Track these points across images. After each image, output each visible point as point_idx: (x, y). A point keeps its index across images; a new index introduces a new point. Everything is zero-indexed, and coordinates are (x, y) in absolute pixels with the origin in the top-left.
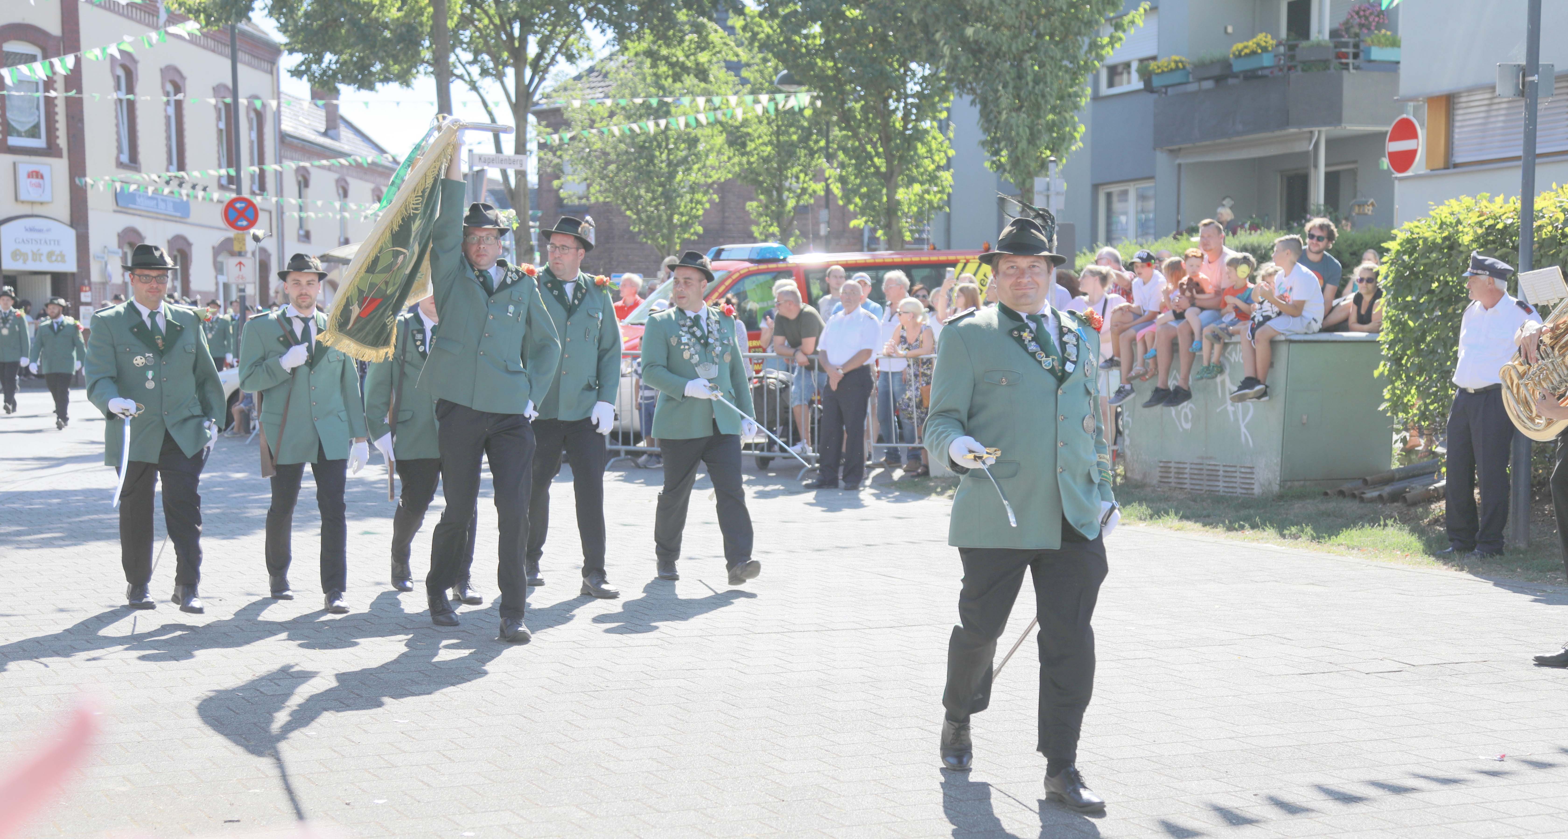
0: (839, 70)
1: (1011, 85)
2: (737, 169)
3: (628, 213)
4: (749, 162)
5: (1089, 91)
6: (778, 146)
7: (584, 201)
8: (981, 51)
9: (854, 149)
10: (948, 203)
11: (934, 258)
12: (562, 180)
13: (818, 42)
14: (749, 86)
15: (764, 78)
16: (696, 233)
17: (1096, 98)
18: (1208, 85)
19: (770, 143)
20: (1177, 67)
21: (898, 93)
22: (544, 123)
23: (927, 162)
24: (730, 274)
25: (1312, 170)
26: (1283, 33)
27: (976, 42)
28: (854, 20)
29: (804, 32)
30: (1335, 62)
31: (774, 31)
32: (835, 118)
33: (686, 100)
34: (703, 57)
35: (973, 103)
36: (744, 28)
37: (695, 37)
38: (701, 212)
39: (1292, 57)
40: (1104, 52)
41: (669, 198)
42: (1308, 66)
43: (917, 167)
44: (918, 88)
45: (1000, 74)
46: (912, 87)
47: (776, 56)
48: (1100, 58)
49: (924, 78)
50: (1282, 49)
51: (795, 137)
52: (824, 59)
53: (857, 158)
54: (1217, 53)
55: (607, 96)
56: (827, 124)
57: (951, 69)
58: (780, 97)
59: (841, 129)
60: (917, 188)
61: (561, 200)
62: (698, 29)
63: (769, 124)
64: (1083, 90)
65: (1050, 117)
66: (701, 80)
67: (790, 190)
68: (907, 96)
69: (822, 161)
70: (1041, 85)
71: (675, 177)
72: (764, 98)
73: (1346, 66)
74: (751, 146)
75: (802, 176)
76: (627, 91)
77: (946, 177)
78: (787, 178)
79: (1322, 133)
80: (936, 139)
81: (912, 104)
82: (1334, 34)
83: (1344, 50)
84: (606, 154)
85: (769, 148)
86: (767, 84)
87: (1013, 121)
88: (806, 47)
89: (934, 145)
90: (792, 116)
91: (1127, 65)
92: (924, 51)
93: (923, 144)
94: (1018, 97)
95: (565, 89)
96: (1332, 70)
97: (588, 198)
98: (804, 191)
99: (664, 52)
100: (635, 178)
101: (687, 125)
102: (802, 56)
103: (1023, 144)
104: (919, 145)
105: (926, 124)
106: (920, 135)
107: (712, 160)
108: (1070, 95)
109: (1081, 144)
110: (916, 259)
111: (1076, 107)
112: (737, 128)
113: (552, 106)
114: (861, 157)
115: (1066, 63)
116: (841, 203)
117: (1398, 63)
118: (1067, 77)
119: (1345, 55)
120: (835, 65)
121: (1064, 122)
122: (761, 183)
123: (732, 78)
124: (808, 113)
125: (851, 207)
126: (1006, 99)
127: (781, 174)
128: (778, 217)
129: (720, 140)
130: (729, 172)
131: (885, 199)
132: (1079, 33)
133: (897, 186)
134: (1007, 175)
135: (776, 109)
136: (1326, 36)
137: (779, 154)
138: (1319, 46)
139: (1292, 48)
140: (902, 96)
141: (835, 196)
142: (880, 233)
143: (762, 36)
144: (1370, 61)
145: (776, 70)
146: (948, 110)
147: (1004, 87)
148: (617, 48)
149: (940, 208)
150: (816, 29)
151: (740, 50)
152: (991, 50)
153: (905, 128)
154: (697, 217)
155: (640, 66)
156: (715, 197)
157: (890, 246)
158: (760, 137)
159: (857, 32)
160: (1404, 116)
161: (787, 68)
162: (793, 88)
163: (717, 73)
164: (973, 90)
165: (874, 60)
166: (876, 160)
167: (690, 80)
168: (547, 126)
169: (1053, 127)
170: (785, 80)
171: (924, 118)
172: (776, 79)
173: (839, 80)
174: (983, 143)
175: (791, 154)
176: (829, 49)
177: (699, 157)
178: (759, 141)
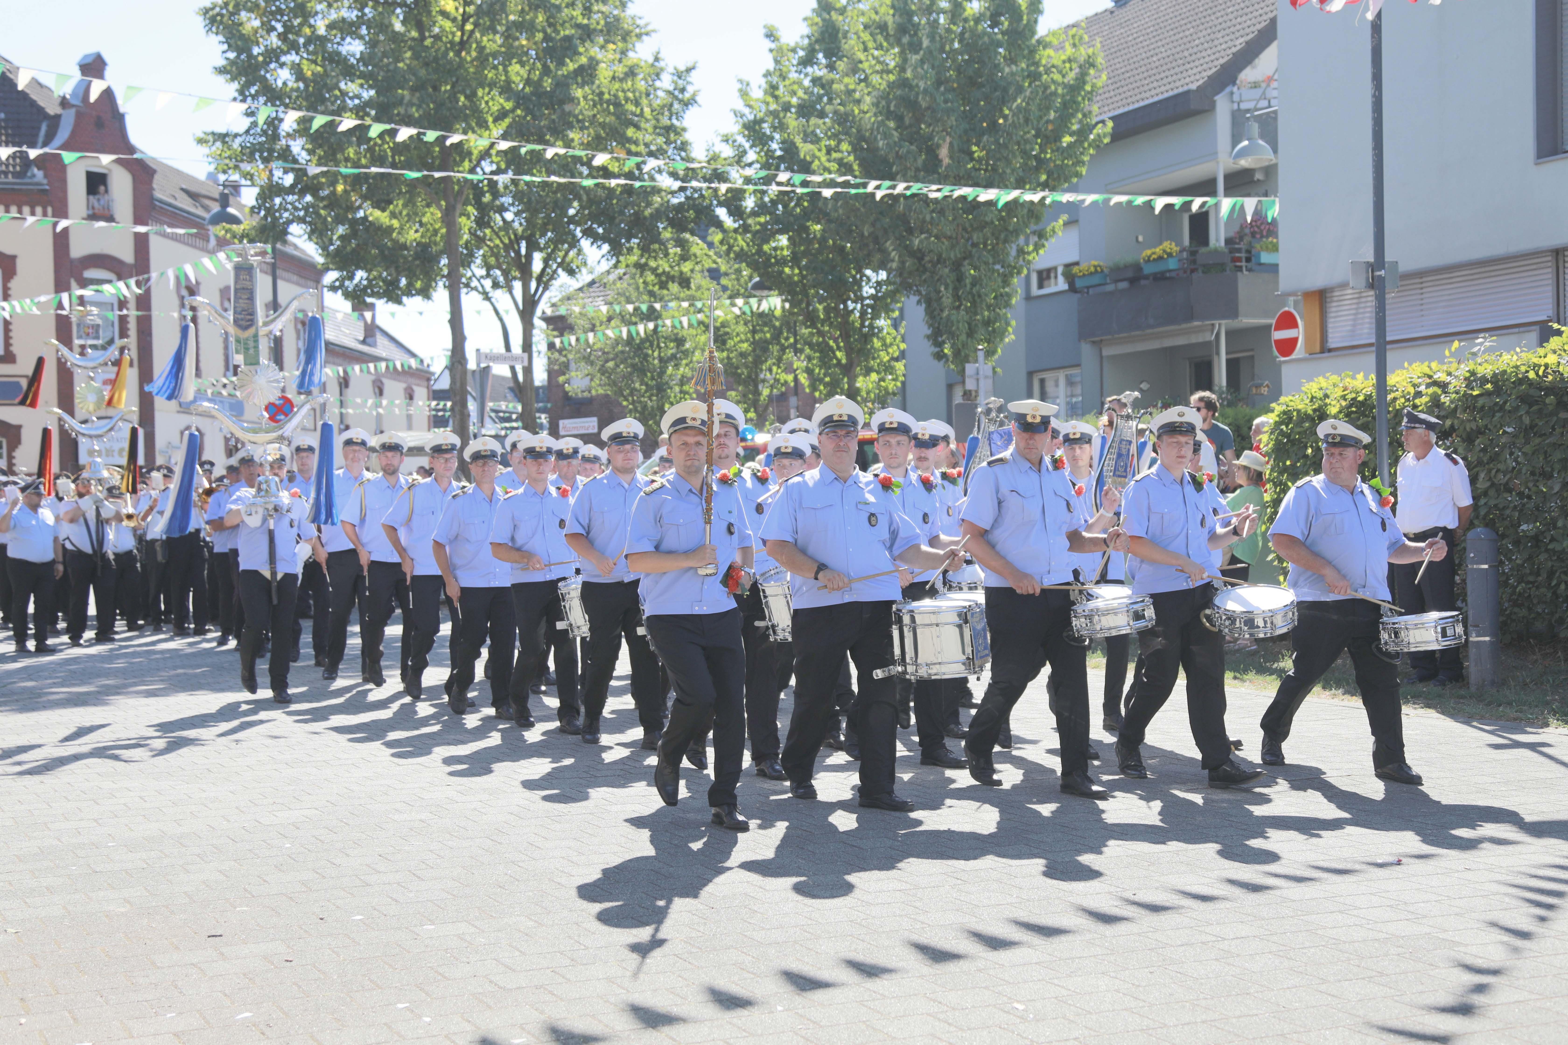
0: (804, 277)
1: (951, 288)
3: (625, 403)
4: (728, 358)
5: (1021, 291)
6: (754, 343)
7: (586, 394)
8: (925, 258)
9: (818, 344)
10: (902, 389)
12: (567, 376)
13: (785, 253)
14: (727, 292)
15: (740, 285)
17: (1028, 298)
18: (1123, 285)
19: (747, 340)
20: (1096, 271)
21: (855, 295)
22: (551, 327)
23: (882, 354)
25: (1215, 358)
26: (1186, 243)
27: (921, 251)
28: (815, 234)
30: (1231, 266)
31: (748, 244)
32: (801, 318)
33: (672, 304)
34: (686, 267)
35: (920, 303)
36: (722, 242)
37: (678, 250)
39: (1194, 262)
40: (1030, 258)
41: (661, 390)
42: (1207, 269)
43: (874, 358)
44: (873, 291)
45: (941, 277)
46: (868, 290)
47: (749, 265)
48: (1029, 263)
49: (878, 283)
50: (1185, 255)
51: (768, 335)
52: (791, 267)
53: (821, 352)
54: (1127, 257)
55: (606, 303)
56: (795, 323)
57: (902, 274)
58: (753, 301)
59: (807, 328)
60: (874, 376)
61: (567, 393)
62: (681, 243)
63: (746, 324)
64: (1016, 291)
65: (987, 313)
66: (684, 288)
68: (863, 299)
69: (791, 355)
70: (978, 287)
71: (665, 372)
72: (740, 302)
73: (1240, 269)
74: (730, 343)
75: (775, 368)
76: (622, 299)
77: (900, 366)
78: (761, 370)
79: (1222, 326)
80: (890, 334)
81: (868, 306)
82: (1229, 241)
83: (1238, 255)
84: (604, 354)
85: (745, 345)
86: (742, 291)
87: (954, 318)
88: (775, 257)
89: (888, 340)
90: (765, 318)
91: (1054, 270)
92: (877, 260)
93: (878, 338)
94: (958, 297)
95: (569, 299)
96: (1228, 272)
97: (590, 392)
98: (777, 381)
99: (653, 264)
100: (631, 374)
101: (674, 327)
102: (772, 265)
103: (963, 337)
105: (881, 322)
106: (875, 331)
107: (697, 355)
108: (1002, 295)
109: (1013, 337)
111: (1007, 305)
112: (719, 328)
113: (557, 313)
114: (825, 352)
115: (998, 267)
116: (807, 390)
117: (1278, 265)
118: (1000, 280)
119: (1240, 260)
120: (801, 272)
121: (997, 319)
122: (740, 375)
123: (713, 285)
124: (778, 313)
125: (817, 394)
126: (947, 300)
127: (756, 367)
128: (755, 404)
129: (704, 338)
131: (846, 386)
132: (1008, 242)
133: (856, 376)
134: (948, 364)
135: (752, 312)
136: (1223, 243)
137: (755, 350)
138: (1216, 252)
139: (1194, 254)
140: (858, 298)
141: (803, 385)
143: (736, 249)
144: (1260, 264)
145: (751, 278)
146: (900, 310)
147: (946, 289)
148: (611, 263)
149: (894, 394)
150: (783, 240)
151: (718, 261)
152: (933, 256)
153: (863, 325)
155: (632, 276)
158: (738, 335)
159: (820, 244)
160: (1286, 309)
161: (759, 276)
162: (765, 293)
163: (699, 280)
164: (919, 292)
165: (833, 269)
166: (837, 353)
167: (674, 287)
168: (553, 330)
169: (988, 323)
170: (757, 287)
171: (879, 318)
172: (750, 285)
173: (804, 285)
174: (928, 337)
175: (765, 350)
176: (795, 259)
177: (686, 353)
178: (737, 339)
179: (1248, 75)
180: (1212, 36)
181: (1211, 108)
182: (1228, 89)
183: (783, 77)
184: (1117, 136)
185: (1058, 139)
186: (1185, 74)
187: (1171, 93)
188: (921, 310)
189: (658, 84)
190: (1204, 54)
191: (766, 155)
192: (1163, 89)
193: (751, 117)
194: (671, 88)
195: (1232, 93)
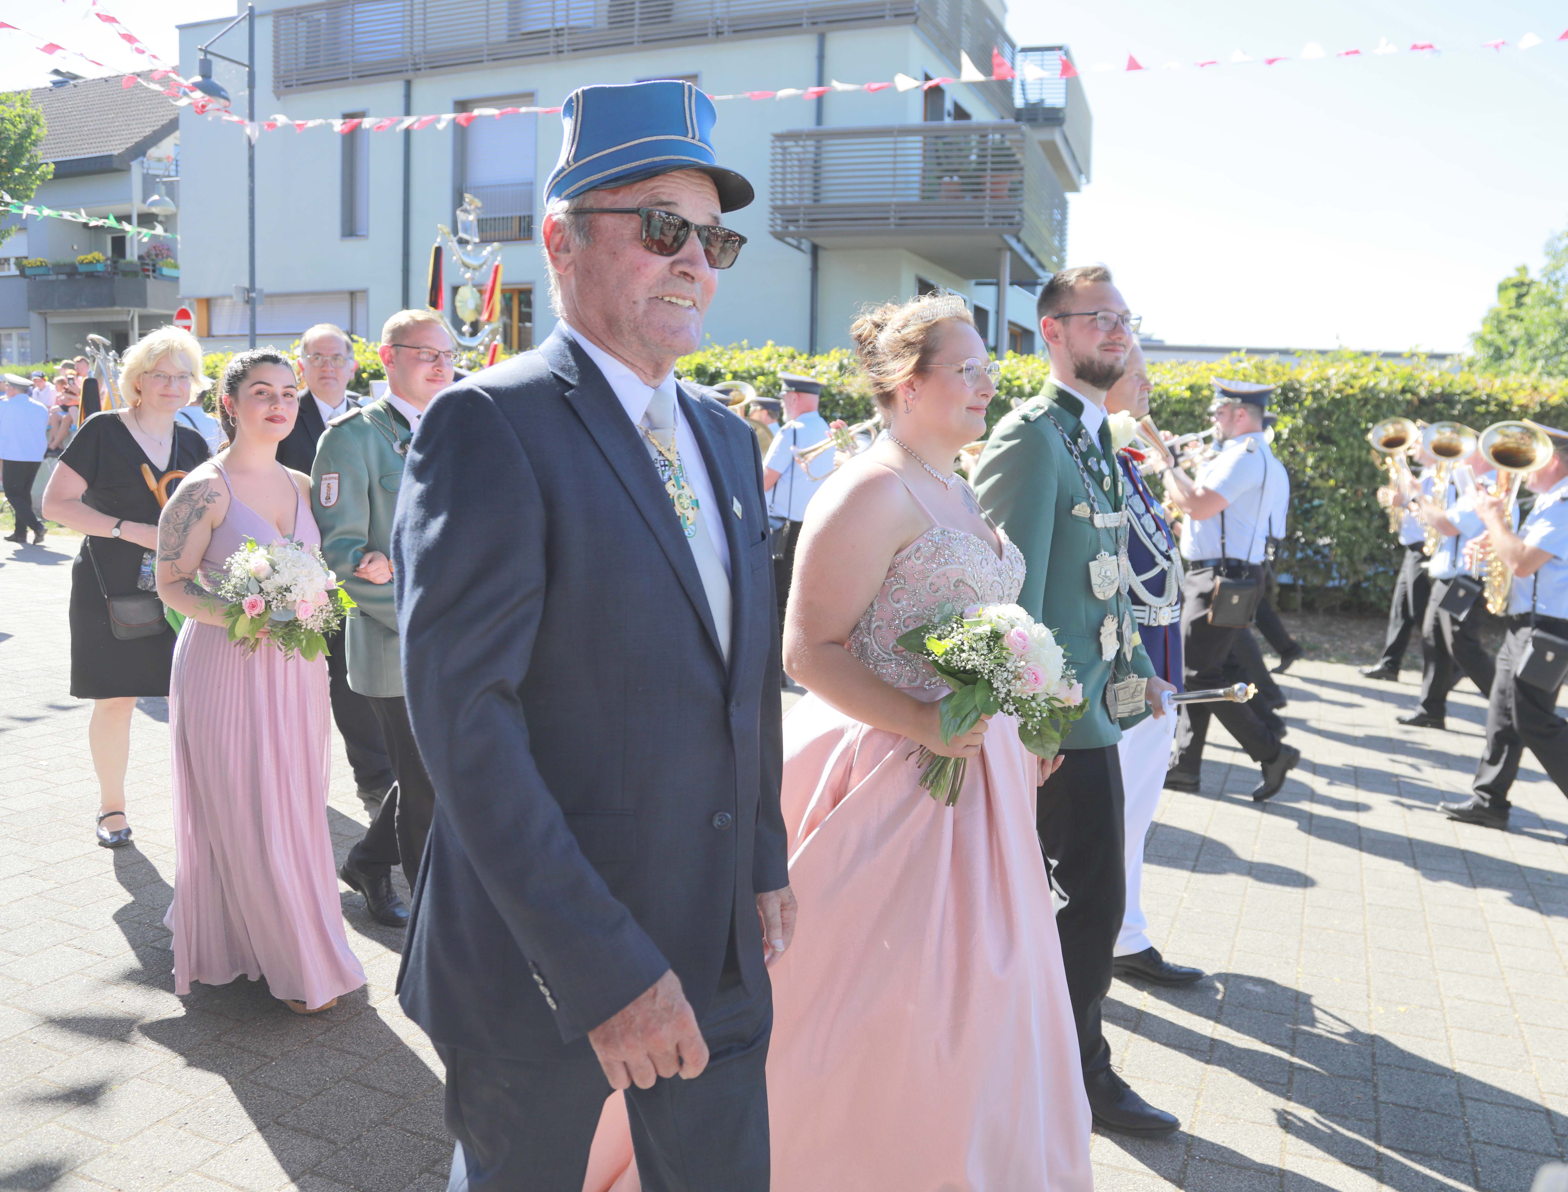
18: (62, 277)
20: (41, 265)
25: (131, 333)
26: (109, 253)
30: (141, 273)
39: (116, 268)
42: (125, 274)
50: (109, 262)
54: (67, 259)
73: (148, 276)
79: (136, 312)
82: (140, 258)
83: (147, 267)
91: (8, 260)
96: (140, 278)
117: (178, 278)
119: (148, 270)
136: (136, 258)
138: (131, 263)
139: (115, 262)
144: (162, 275)
160: (184, 307)
179: (153, 152)
180: (129, 122)
182: (140, 159)
184: (59, 176)
185: (11, 169)
186: (108, 143)
187: (97, 154)
190: (122, 132)
192: (92, 150)
195: (143, 162)
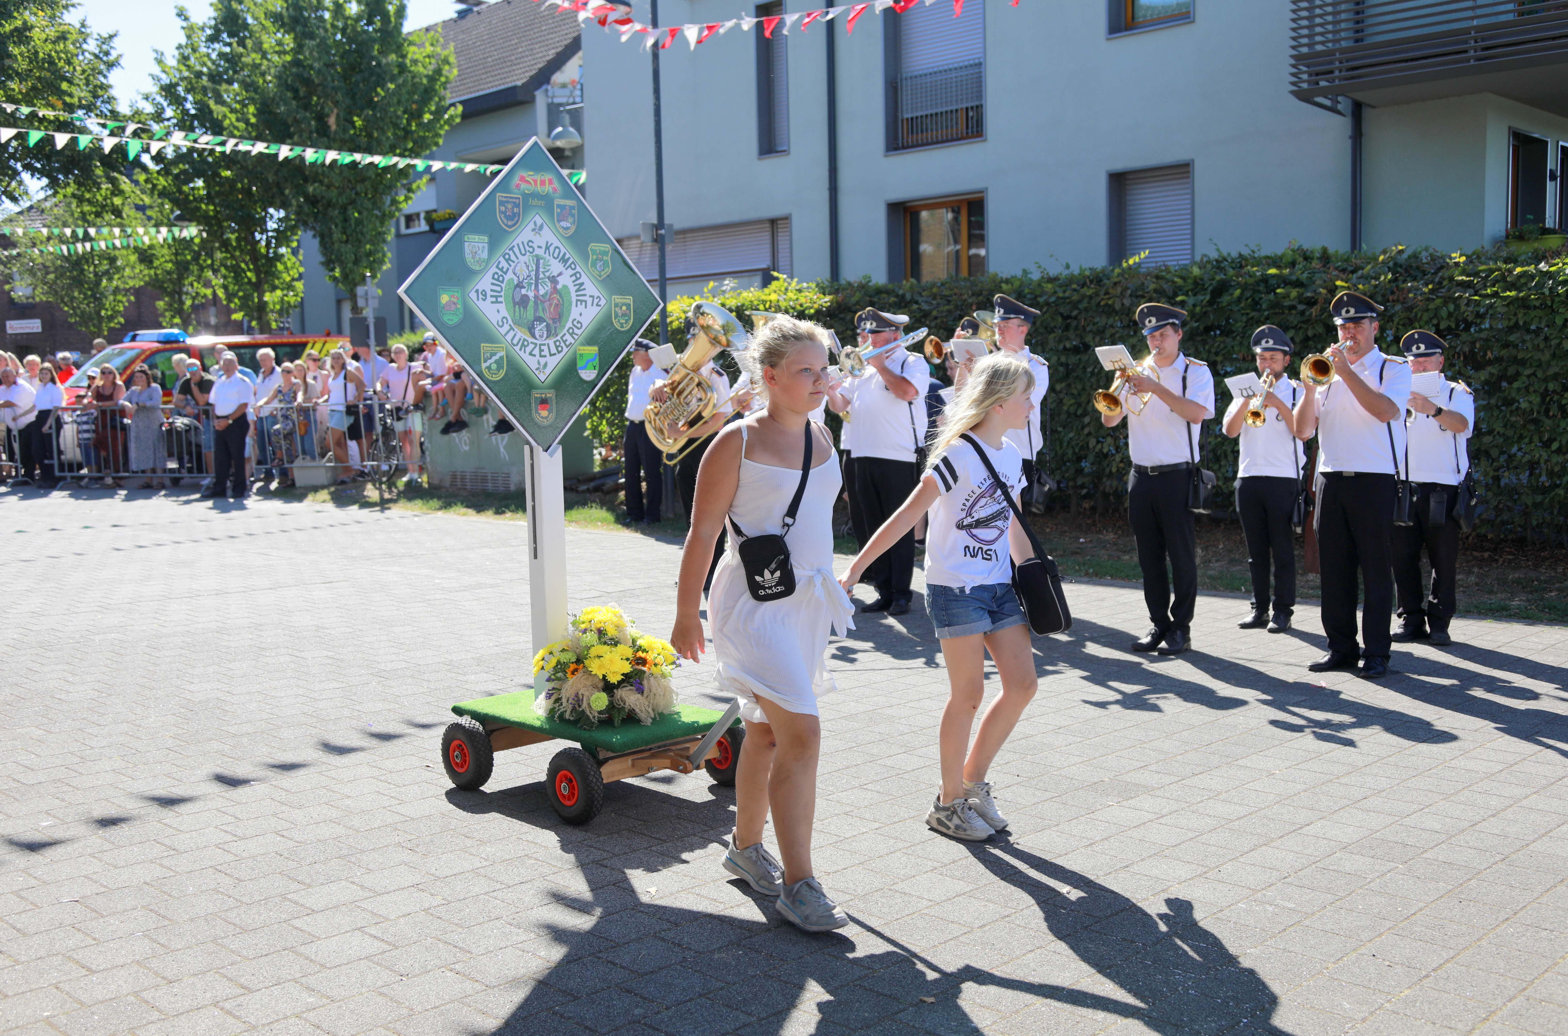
0: (218, 212)
1: (340, 226)
2: (147, 279)
3: (66, 309)
4: (156, 274)
5: (393, 230)
6: (176, 263)
7: (30, 300)
8: (317, 202)
9: (232, 266)
10: (302, 304)
11: (292, 340)
12: (13, 285)
13: (203, 192)
14: (153, 222)
15: (163, 216)
16: (119, 323)
17: (398, 235)
19: (171, 261)
20: (450, 217)
21: (262, 229)
24: (144, 351)
27: (314, 196)
28: (227, 178)
29: (192, 185)
31: (169, 184)
32: (217, 245)
33: (105, 231)
34: (117, 200)
35: (314, 236)
36: (147, 181)
37: (109, 186)
38: (122, 309)
40: (401, 206)
41: (97, 298)
43: (278, 278)
44: (275, 226)
45: (332, 218)
46: (271, 225)
47: (171, 201)
48: (399, 210)
49: (280, 220)
51: (189, 257)
52: (207, 204)
53: (235, 272)
55: (44, 226)
56: (212, 249)
57: (298, 214)
58: (176, 230)
59: (222, 252)
60: (279, 293)
61: (13, 299)
62: (112, 181)
63: (169, 248)
64: (389, 230)
65: (368, 247)
66: (117, 217)
67: (187, 293)
68: (268, 231)
69: (209, 274)
70: (361, 226)
71: (100, 284)
72: (164, 230)
74: (156, 263)
75: (195, 284)
76: (60, 223)
77: (299, 285)
78: (184, 285)
80: (290, 260)
81: (272, 237)
84: (45, 267)
85: (170, 265)
86: (166, 221)
87: (343, 250)
88: (193, 195)
89: (289, 264)
90: (186, 243)
91: (418, 215)
92: (278, 201)
93: (282, 263)
94: (345, 233)
95: (11, 221)
97: (33, 298)
98: (197, 294)
99: (87, 196)
100: (70, 284)
101: (107, 247)
102: (191, 202)
103: (350, 265)
104: (279, 264)
105: (283, 250)
106: (279, 257)
107: (128, 272)
108: (380, 233)
109: (389, 265)
110: (279, 341)
111: (384, 241)
112: (145, 251)
114: (237, 272)
115: (376, 212)
116: (225, 303)
118: (377, 221)
120: (215, 208)
121: (376, 251)
122: (166, 289)
123: (139, 215)
124: (197, 240)
125: (233, 306)
126: (337, 235)
127: (180, 283)
128: (180, 312)
129: (133, 258)
130: (141, 280)
131: (256, 300)
132: (383, 193)
133: (264, 292)
134: (340, 285)
135: (174, 238)
137: (177, 269)
140: (264, 231)
141: (220, 298)
142: (254, 323)
143: (160, 187)
145: (172, 211)
146: (298, 241)
147: (335, 227)
148: (50, 192)
149: (295, 307)
150: (200, 183)
151: (144, 197)
152: (325, 201)
153: (268, 252)
154: (119, 312)
155: (69, 205)
156: (132, 298)
157: (262, 332)
158: (163, 256)
159: (231, 187)
161: (180, 209)
162: (186, 223)
163: (127, 211)
164: (314, 228)
165: (242, 206)
166: (249, 274)
167: (108, 217)
169: (370, 254)
170: (179, 218)
171: (281, 246)
172: (172, 217)
173: (218, 219)
174: (323, 263)
175: (187, 269)
176: (209, 198)
177: (118, 270)
178: (163, 260)
179: (558, 78)
180: (531, 47)
181: (532, 101)
182: (544, 87)
183: (194, 50)
184: (465, 116)
185: (420, 116)
186: (512, 73)
187: (502, 87)
188: (317, 241)
189: (85, 46)
190: (525, 59)
191: (182, 112)
193: (168, 82)
194: (97, 52)
195: (547, 91)
